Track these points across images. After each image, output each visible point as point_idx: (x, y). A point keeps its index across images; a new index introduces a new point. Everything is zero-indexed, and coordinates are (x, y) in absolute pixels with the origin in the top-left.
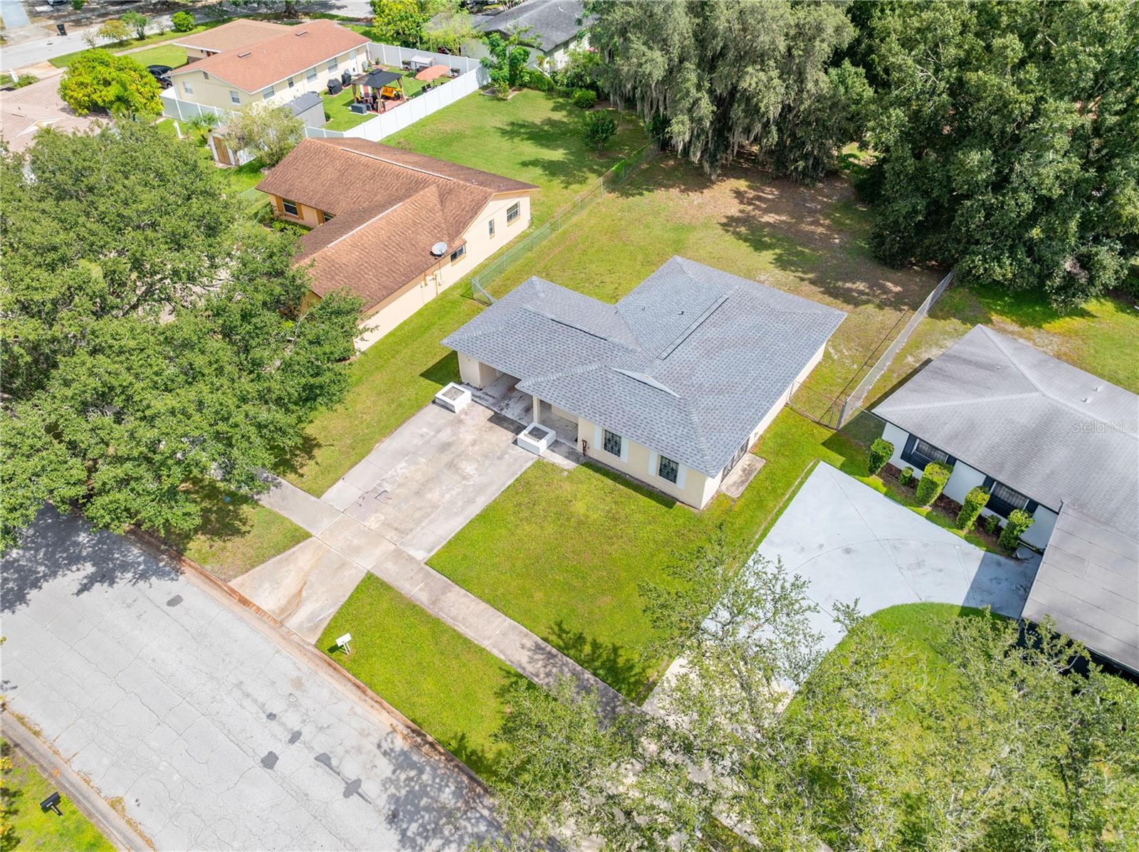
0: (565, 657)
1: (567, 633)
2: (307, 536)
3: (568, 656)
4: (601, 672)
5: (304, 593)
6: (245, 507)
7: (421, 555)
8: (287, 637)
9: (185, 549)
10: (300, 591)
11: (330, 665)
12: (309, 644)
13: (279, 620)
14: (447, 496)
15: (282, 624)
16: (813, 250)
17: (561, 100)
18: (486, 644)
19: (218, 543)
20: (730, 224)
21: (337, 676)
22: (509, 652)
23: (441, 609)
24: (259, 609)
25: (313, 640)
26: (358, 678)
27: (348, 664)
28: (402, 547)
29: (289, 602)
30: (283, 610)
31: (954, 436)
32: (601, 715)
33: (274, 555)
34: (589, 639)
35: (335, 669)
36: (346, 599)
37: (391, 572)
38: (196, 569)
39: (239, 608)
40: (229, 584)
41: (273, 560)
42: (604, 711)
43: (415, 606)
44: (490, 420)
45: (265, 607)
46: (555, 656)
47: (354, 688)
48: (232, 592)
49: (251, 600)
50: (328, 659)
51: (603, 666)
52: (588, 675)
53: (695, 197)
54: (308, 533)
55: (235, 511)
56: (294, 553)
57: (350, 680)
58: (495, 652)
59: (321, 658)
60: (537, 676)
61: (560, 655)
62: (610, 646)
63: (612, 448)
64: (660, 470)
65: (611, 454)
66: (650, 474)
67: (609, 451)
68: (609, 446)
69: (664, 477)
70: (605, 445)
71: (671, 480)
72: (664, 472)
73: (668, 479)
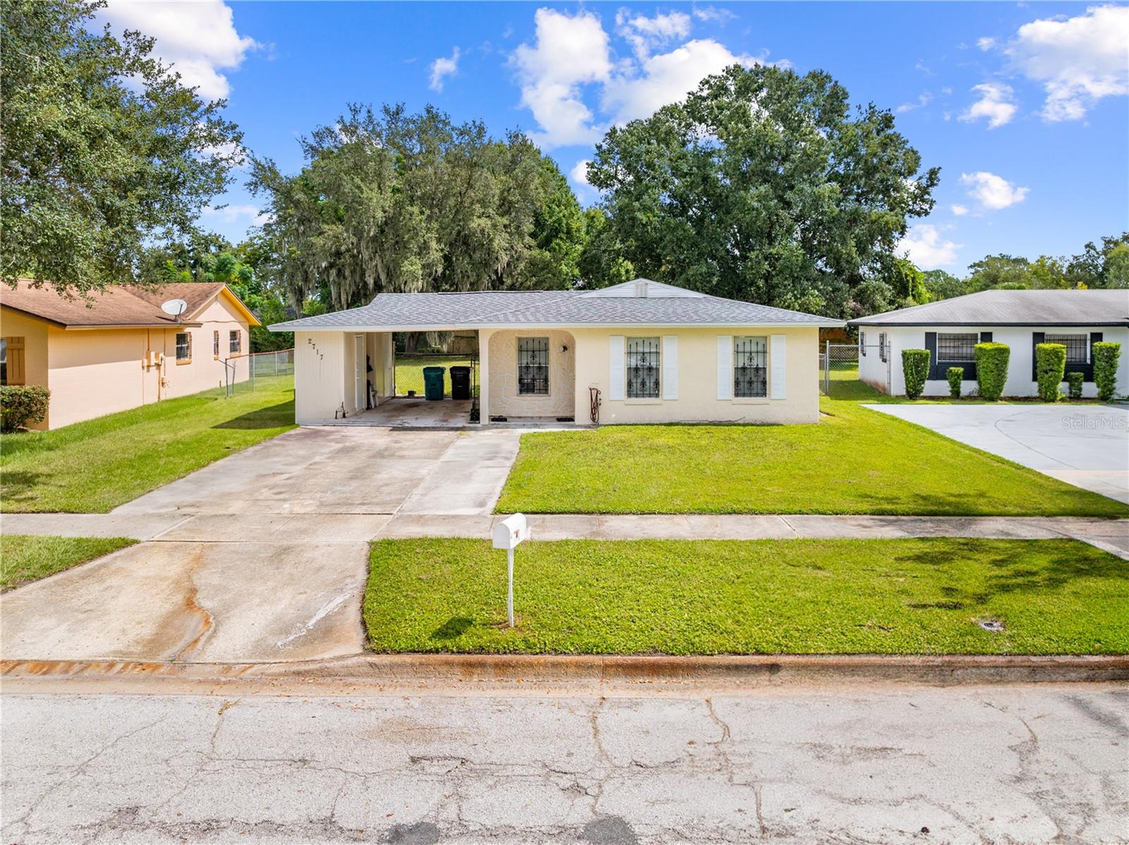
10: (189, 604)
12: (340, 658)
14: (423, 471)
15: (179, 664)
44: (392, 430)
63: (643, 384)
64: (737, 383)
65: (642, 399)
66: (721, 398)
67: (637, 396)
68: (637, 386)
69: (744, 395)
70: (630, 384)
71: (757, 395)
72: (742, 384)
73: (751, 395)
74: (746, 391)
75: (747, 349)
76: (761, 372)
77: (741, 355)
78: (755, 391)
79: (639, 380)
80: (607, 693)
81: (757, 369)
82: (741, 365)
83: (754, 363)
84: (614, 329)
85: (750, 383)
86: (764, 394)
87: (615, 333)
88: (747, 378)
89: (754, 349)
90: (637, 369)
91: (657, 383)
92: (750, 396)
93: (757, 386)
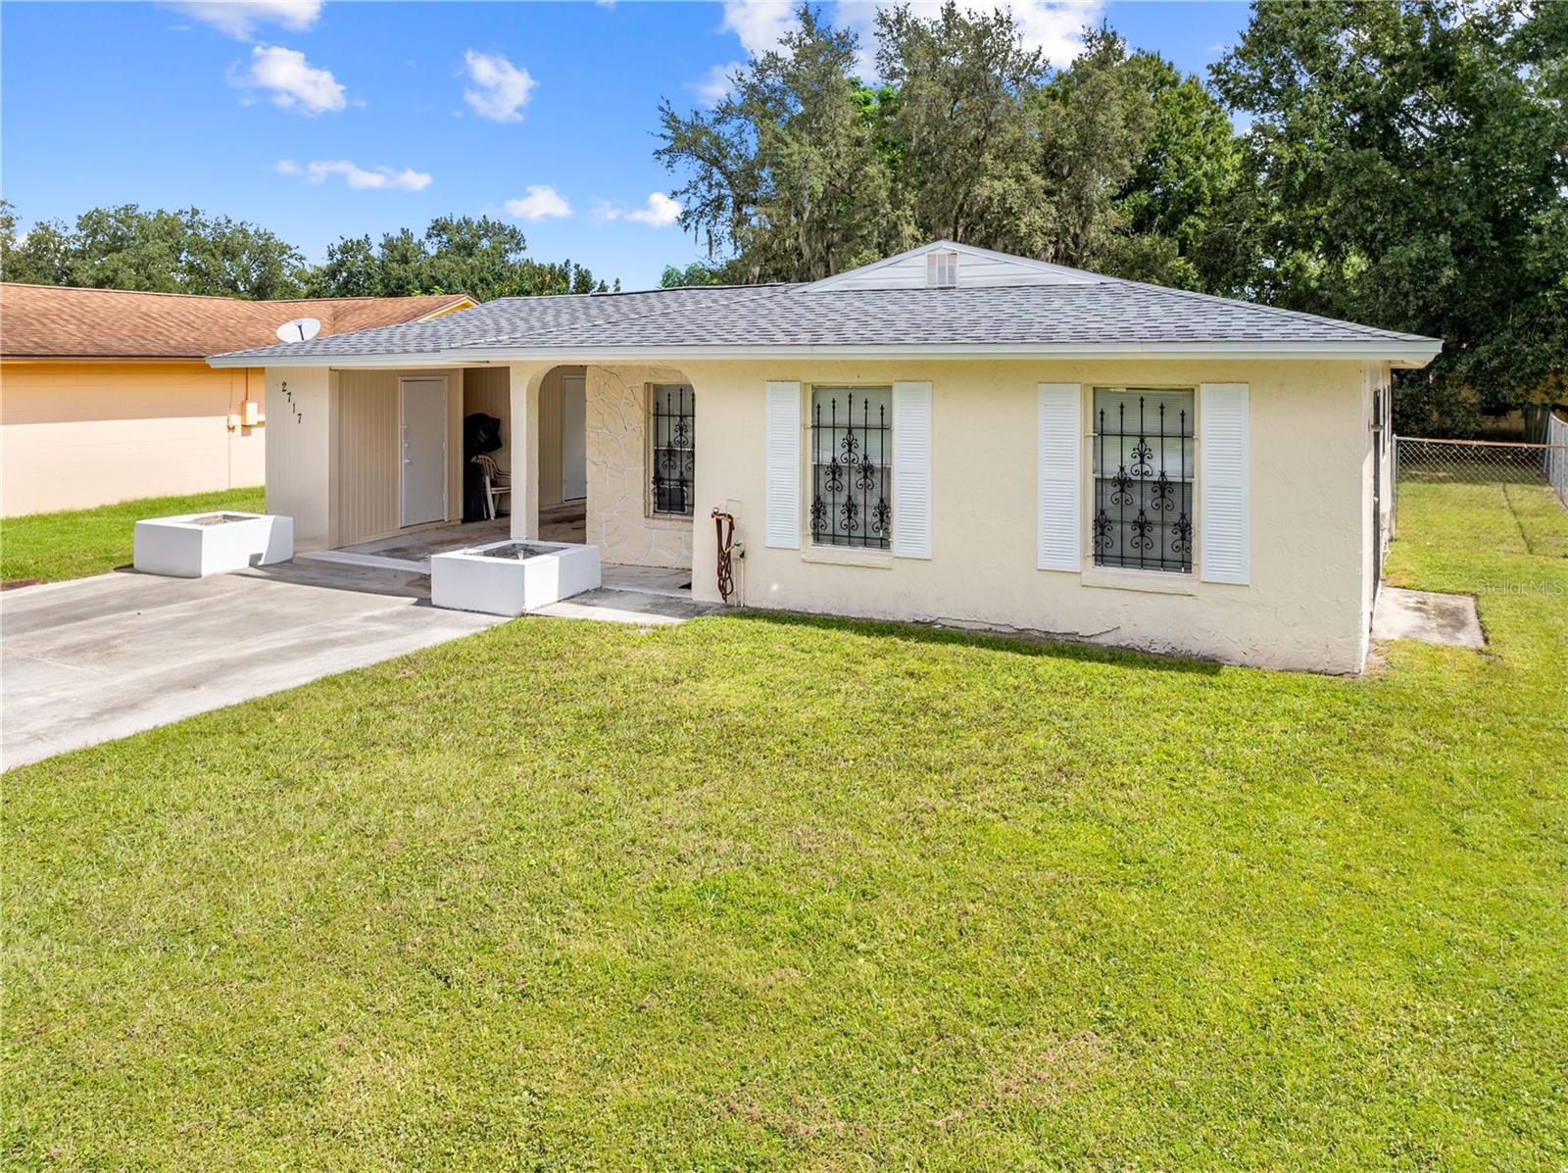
63: (850, 508)
64: (1101, 524)
65: (847, 549)
66: (1046, 563)
67: (835, 540)
68: (836, 517)
69: (1122, 561)
70: (818, 510)
71: (1163, 564)
72: (1117, 528)
73: (1142, 563)
74: (1129, 551)
75: (1132, 424)
76: (1175, 495)
77: (1112, 446)
78: (1156, 553)
79: (842, 499)
81: (1163, 486)
82: (1112, 470)
83: (1154, 466)
84: (780, 364)
85: (1142, 525)
86: (1185, 564)
87: (777, 374)
88: (1132, 514)
89: (1152, 423)
90: (835, 470)
91: (884, 510)
92: (1142, 566)
93: (1163, 538)
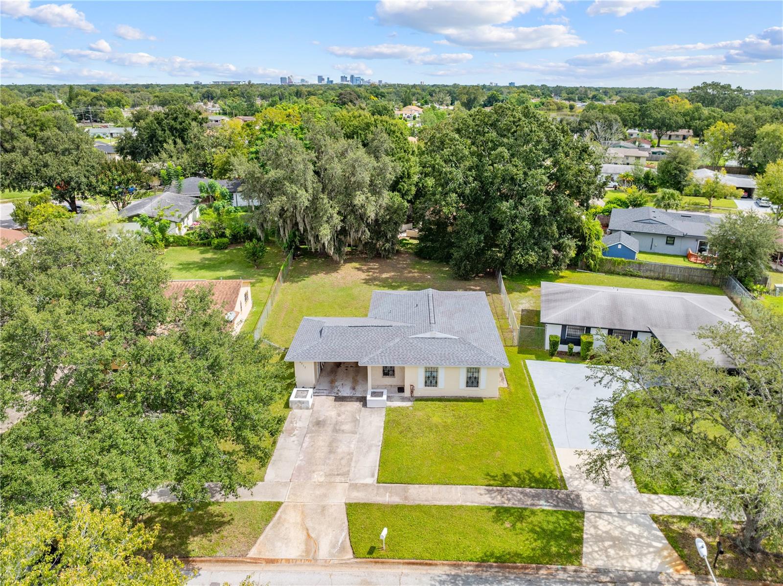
0: (508, 488)
1: (497, 476)
2: (279, 504)
3: (509, 486)
4: (533, 485)
5: (313, 535)
6: (210, 507)
7: (371, 481)
8: (326, 564)
9: (189, 552)
10: (309, 535)
11: (376, 562)
12: (349, 559)
13: (311, 558)
14: (352, 446)
15: (315, 560)
16: (422, 282)
17: (202, 248)
18: (459, 503)
19: (214, 536)
20: (367, 282)
21: (387, 566)
22: (476, 501)
23: (414, 500)
24: (288, 561)
25: (351, 555)
26: (404, 558)
27: (391, 554)
28: (352, 482)
29: (306, 545)
30: (307, 551)
31: (584, 319)
32: (554, 503)
33: (266, 525)
34: (511, 474)
35: (383, 563)
36: (347, 523)
37: (359, 497)
38: (210, 561)
39: (271, 567)
40: (248, 556)
41: (268, 528)
42: (554, 500)
43: (397, 505)
44: (335, 400)
45: (292, 556)
46: (502, 490)
47: (406, 566)
48: (255, 561)
49: (277, 558)
50: (372, 560)
51: (531, 482)
52: (528, 490)
53: (334, 275)
54: (279, 503)
55: (206, 513)
56: (280, 517)
57: (399, 563)
58: (469, 504)
59: (366, 562)
60: (504, 503)
61: (504, 488)
62: (524, 472)
63: (431, 382)
64: (467, 382)
65: (430, 388)
66: (461, 388)
67: (428, 386)
68: (429, 382)
70: (426, 382)
73: (472, 387)
74: (470, 385)
75: (472, 371)
76: (477, 379)
77: (469, 373)
80: (404, 571)
82: (469, 376)
83: (474, 376)
86: (478, 386)
88: (471, 381)
90: (429, 377)
91: (436, 382)
93: (475, 384)
